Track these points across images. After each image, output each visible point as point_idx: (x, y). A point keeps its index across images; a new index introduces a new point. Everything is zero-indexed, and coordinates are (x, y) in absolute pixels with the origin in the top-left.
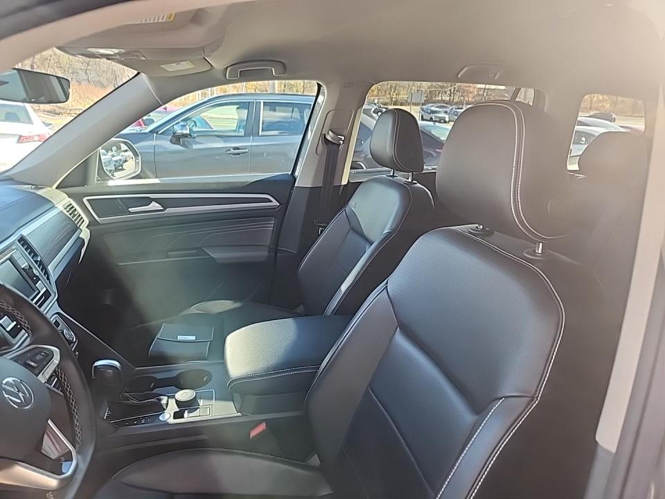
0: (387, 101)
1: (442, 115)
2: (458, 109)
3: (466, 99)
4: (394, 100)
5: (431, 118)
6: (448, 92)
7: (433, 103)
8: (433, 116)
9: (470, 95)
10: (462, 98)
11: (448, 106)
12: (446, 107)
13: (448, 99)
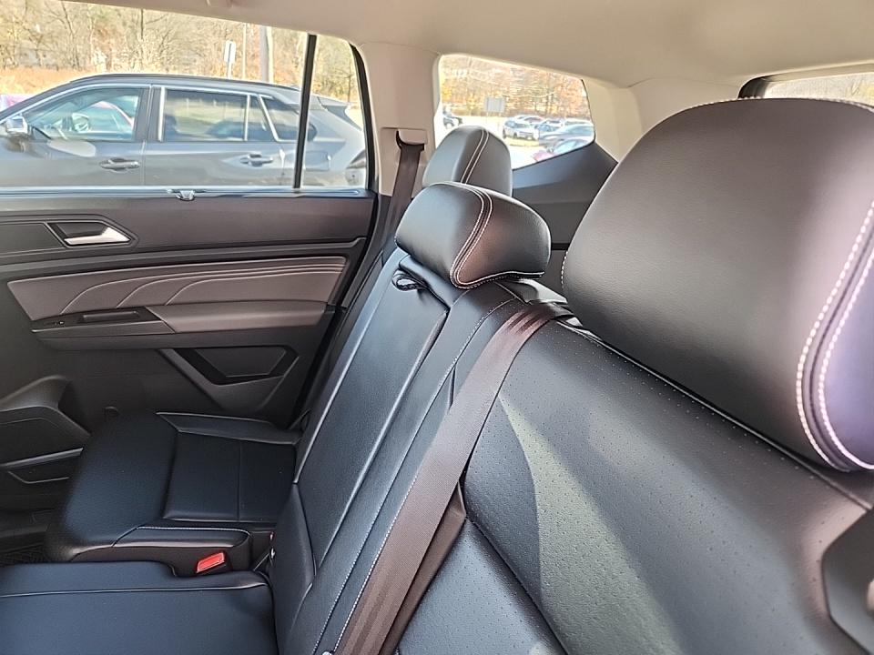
0: (462, 109)
1: (530, 130)
2: (554, 122)
3: (568, 110)
4: (472, 108)
5: (515, 134)
6: (544, 101)
7: (522, 113)
8: (518, 131)
9: (573, 106)
10: (562, 109)
11: (541, 118)
12: (539, 120)
13: (543, 109)
